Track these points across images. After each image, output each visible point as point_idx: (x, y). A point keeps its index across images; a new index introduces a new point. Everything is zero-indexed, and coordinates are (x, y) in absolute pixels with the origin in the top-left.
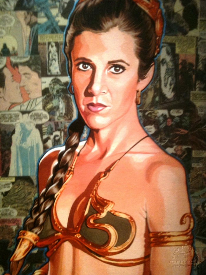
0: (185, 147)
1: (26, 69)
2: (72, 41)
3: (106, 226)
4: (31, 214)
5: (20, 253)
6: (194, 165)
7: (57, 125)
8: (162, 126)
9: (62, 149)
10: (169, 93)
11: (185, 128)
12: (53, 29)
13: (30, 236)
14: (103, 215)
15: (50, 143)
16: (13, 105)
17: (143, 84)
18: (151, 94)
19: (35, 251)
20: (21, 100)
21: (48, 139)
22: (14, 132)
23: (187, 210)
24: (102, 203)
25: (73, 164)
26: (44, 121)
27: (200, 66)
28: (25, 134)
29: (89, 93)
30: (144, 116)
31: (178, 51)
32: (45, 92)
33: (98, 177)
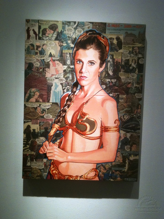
0: (117, 94)
1: (58, 62)
2: (75, 53)
3: (86, 123)
4: (57, 117)
5: (52, 132)
6: (120, 101)
7: (68, 83)
8: (108, 85)
9: (70, 93)
10: (111, 73)
11: (117, 86)
12: (69, 48)
13: (57, 126)
14: (85, 119)
15: (65, 90)
16: (53, 75)
17: (101, 69)
18: (104, 73)
19: (58, 132)
20: (55, 73)
21: (65, 89)
22: (52, 86)
23: (117, 118)
24: (84, 114)
25: (74, 99)
26: (64, 82)
27: (123, 63)
28: (57, 86)
29: (81, 72)
30: (101, 81)
31: (114, 57)
32: (65, 71)
33: (83, 104)
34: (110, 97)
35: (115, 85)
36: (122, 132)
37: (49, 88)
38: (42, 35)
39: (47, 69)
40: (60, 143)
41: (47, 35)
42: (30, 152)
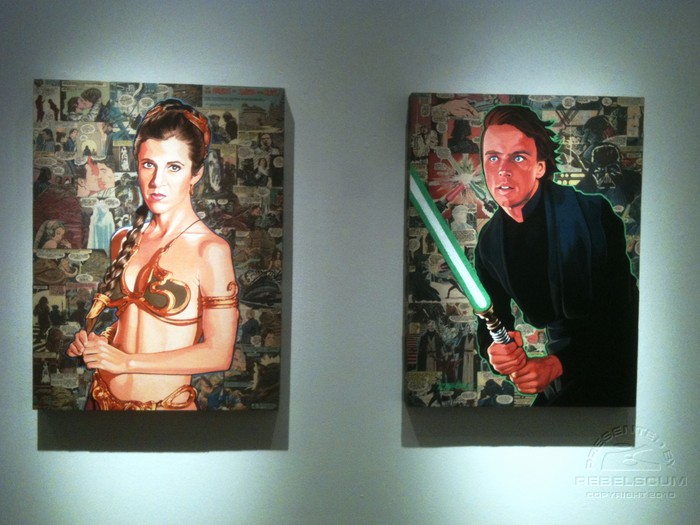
0: (229, 229)
1: (103, 166)
2: (139, 146)
3: (166, 292)
4: (104, 280)
5: (94, 312)
6: (237, 243)
7: (126, 209)
8: (211, 212)
9: (130, 228)
10: (216, 187)
11: (230, 214)
12: (125, 136)
13: (103, 298)
14: (163, 283)
15: (120, 224)
16: (92, 192)
17: (196, 179)
18: (202, 188)
19: (107, 311)
20: (98, 189)
21: (119, 220)
22: (92, 214)
23: (232, 279)
24: (162, 273)
25: (139, 242)
26: (116, 206)
28: (101, 215)
29: (152, 186)
30: (196, 204)
31: (222, 155)
32: (117, 183)
33: (159, 252)
34: (214, 236)
35: (225, 211)
36: (242, 307)
37: (85, 219)
38: (69, 111)
39: (80, 181)
40: (112, 333)
41: (78, 110)
42: (47, 354)
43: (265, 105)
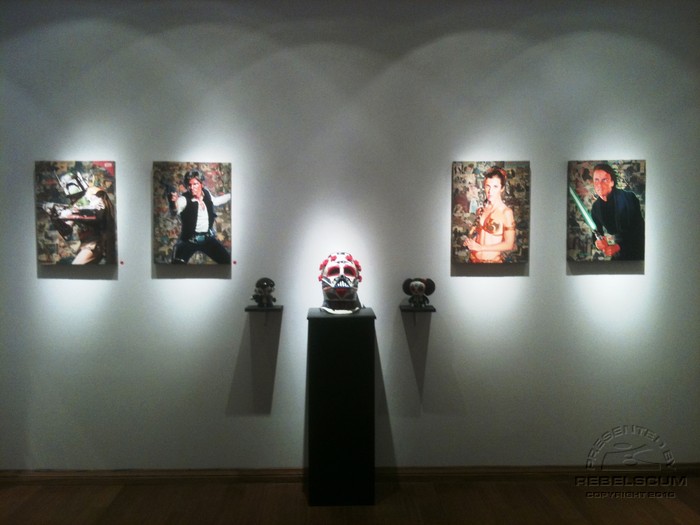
0: (513, 205)
1: (474, 187)
2: (485, 181)
3: (493, 226)
4: (474, 222)
5: (471, 232)
9: (482, 206)
10: (508, 192)
14: (492, 223)
16: (471, 195)
17: (502, 190)
22: (471, 202)
23: (513, 221)
24: (491, 220)
25: (485, 210)
27: (516, 186)
28: (473, 202)
29: (489, 193)
31: (510, 183)
32: (479, 192)
33: (491, 213)
35: (511, 200)
38: (464, 171)
39: (467, 192)
40: (477, 239)
41: (467, 171)
43: (523, 166)
